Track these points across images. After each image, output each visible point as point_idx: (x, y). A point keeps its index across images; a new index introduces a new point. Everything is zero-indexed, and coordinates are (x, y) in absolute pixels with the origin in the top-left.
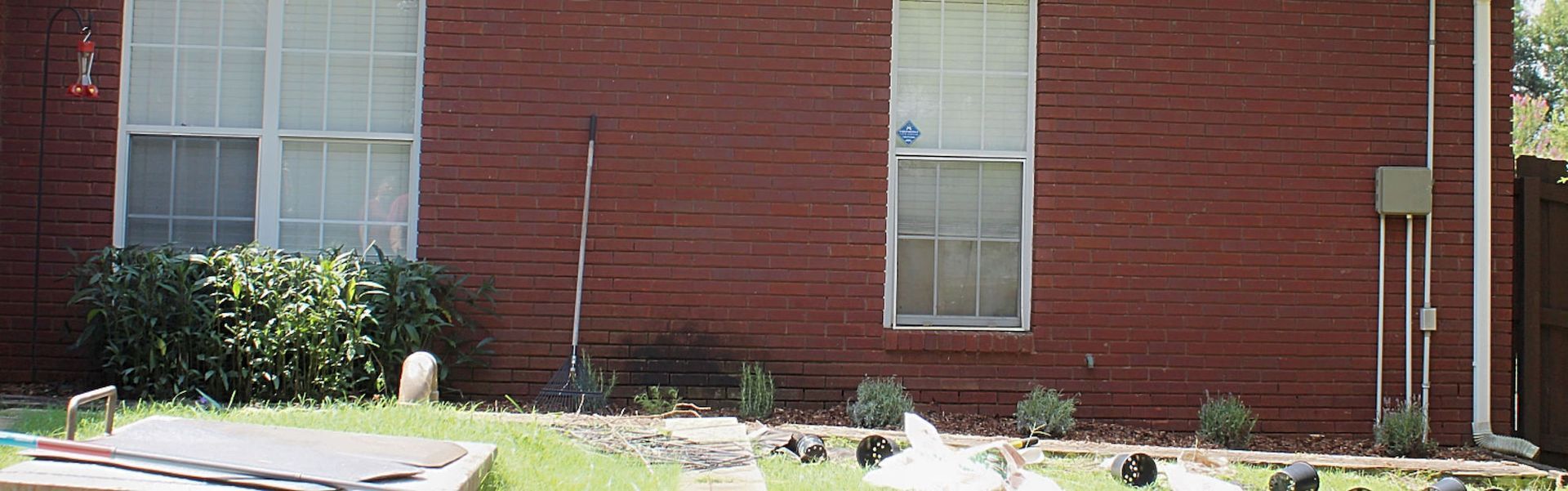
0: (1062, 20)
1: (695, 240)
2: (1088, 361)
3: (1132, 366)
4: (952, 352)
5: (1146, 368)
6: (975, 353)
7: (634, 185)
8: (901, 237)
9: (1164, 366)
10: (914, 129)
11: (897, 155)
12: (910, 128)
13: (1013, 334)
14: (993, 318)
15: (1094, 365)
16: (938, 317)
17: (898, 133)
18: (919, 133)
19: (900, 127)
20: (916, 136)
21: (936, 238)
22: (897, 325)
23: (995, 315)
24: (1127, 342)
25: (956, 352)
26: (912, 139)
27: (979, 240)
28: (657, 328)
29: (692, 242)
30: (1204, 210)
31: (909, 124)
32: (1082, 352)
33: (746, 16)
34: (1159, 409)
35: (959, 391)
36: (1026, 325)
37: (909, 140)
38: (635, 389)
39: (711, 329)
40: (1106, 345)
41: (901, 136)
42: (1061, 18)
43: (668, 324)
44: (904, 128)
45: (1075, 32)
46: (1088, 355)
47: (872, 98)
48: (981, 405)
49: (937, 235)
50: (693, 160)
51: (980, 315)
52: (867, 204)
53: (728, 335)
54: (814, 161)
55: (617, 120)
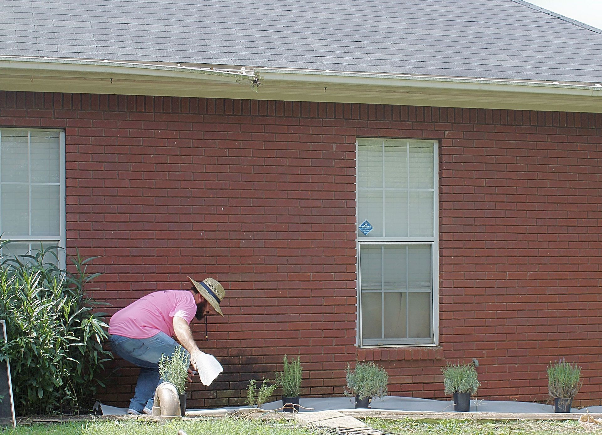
0: (454, 157)
1: (242, 298)
2: (474, 362)
3: (498, 364)
4: (396, 360)
5: (506, 365)
6: (409, 360)
7: (204, 264)
8: (363, 291)
9: (516, 364)
10: (369, 225)
11: (359, 241)
12: (367, 225)
13: (432, 348)
14: (416, 339)
15: (479, 365)
16: (385, 339)
17: (360, 228)
18: (372, 228)
19: (361, 223)
20: (370, 230)
21: (383, 292)
22: (363, 346)
23: (418, 337)
24: (495, 350)
25: (399, 360)
26: (368, 232)
27: (407, 292)
28: (221, 354)
29: (241, 299)
30: (537, 270)
31: (366, 222)
32: (470, 357)
33: (269, 156)
34: (514, 389)
35: (401, 384)
36: (436, 343)
37: (366, 232)
38: (209, 393)
39: (254, 353)
40: (484, 352)
41: (361, 229)
42: (454, 156)
43: (228, 351)
44: (363, 225)
45: (462, 164)
46: (473, 359)
47: (346, 206)
48: (413, 392)
49: (383, 290)
50: (239, 248)
51: (409, 338)
52: (345, 272)
53: (264, 357)
54: (313, 246)
55: (192, 224)
